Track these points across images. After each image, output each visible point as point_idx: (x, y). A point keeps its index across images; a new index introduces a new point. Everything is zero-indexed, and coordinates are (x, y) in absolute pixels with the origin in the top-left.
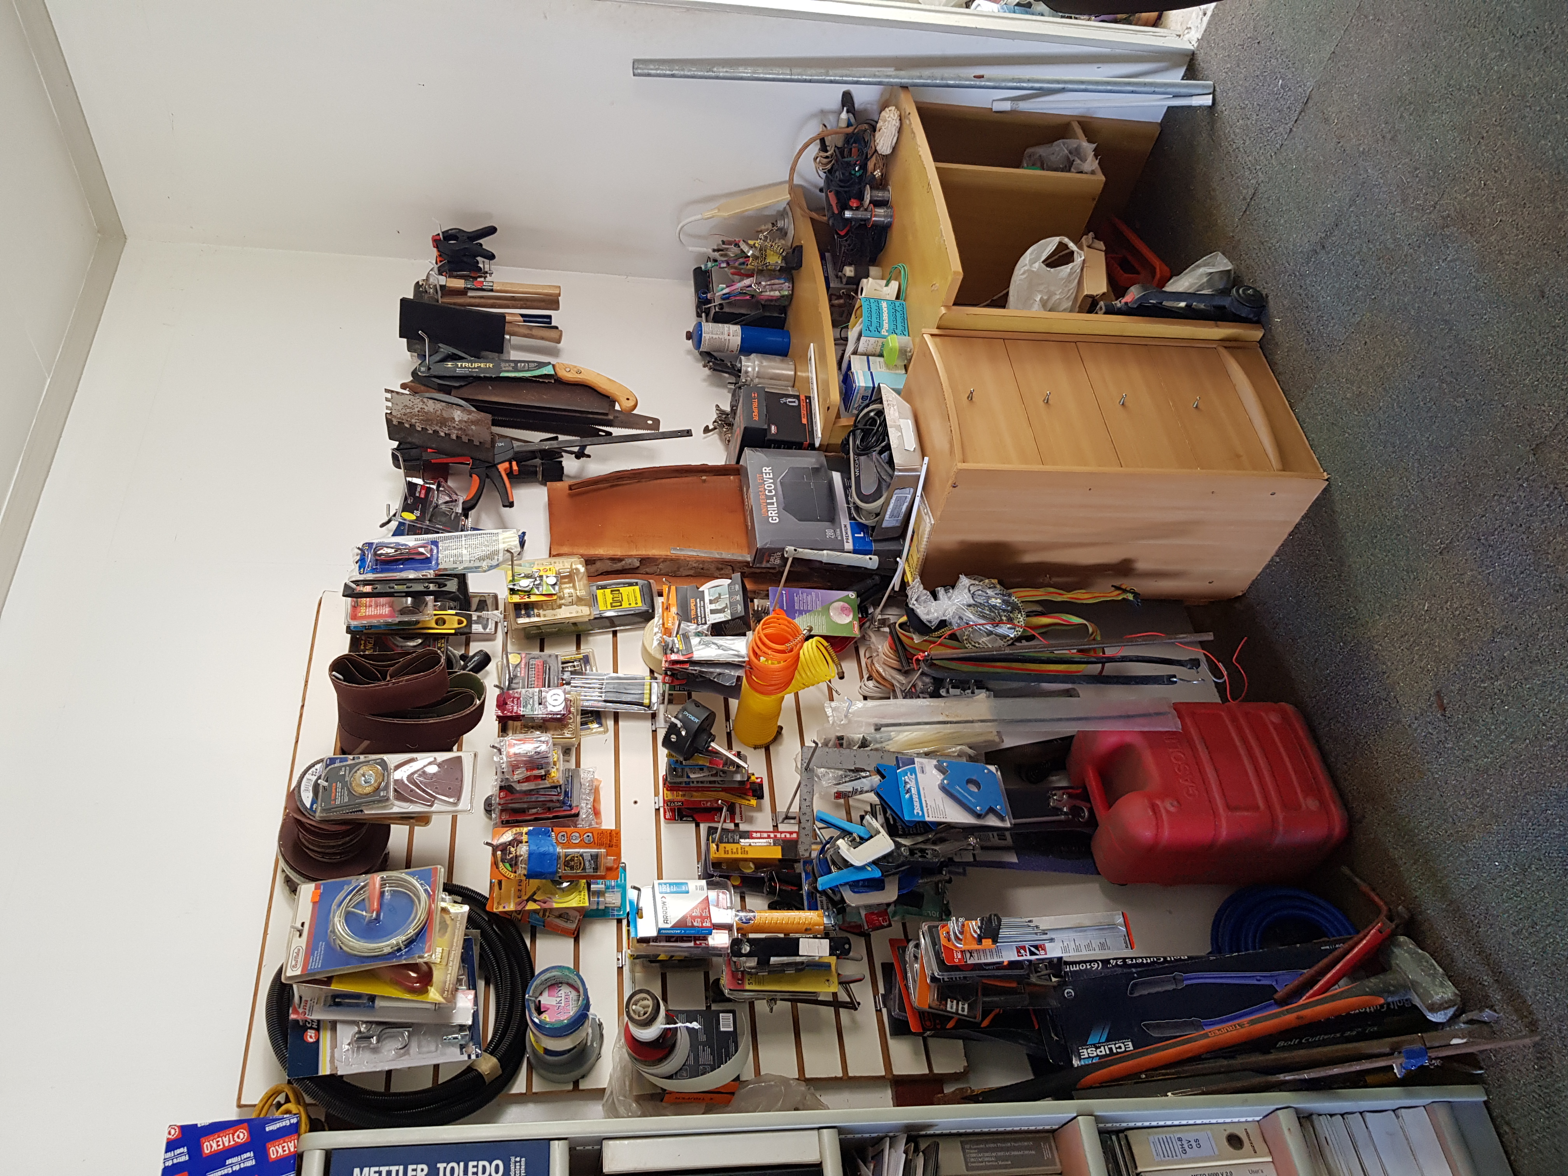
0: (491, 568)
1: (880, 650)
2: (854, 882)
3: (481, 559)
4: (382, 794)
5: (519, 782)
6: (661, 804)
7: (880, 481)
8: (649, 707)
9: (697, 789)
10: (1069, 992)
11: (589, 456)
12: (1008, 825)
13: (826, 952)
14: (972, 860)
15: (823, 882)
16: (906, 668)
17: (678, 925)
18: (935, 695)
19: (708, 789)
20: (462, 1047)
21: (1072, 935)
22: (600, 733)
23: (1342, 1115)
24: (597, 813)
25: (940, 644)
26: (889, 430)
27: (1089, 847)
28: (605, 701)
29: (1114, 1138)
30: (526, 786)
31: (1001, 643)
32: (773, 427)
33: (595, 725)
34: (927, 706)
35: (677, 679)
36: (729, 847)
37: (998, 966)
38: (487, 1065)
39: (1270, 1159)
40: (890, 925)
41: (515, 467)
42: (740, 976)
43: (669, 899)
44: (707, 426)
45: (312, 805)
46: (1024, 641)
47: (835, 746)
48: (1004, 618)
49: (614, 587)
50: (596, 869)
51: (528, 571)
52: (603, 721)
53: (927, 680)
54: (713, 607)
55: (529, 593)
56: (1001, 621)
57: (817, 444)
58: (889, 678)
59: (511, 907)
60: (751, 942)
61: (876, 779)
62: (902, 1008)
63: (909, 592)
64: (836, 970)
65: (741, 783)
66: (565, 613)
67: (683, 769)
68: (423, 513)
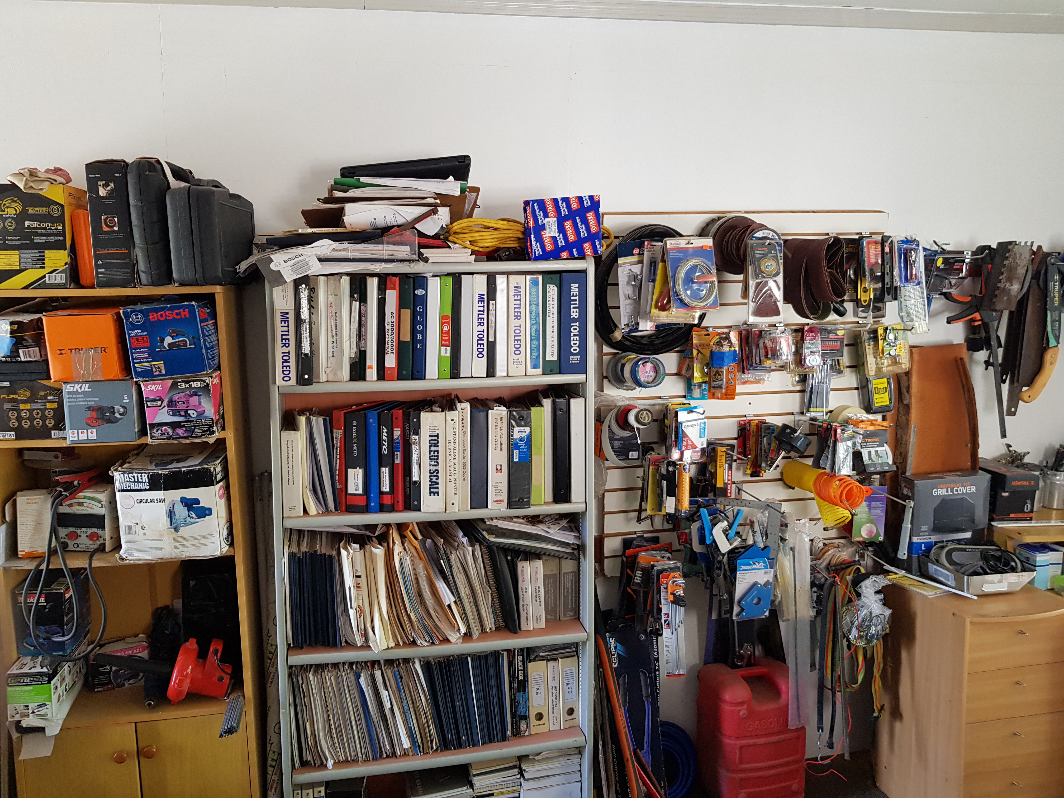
0: (902, 318)
1: (843, 553)
2: (704, 528)
3: (907, 312)
4: (760, 275)
5: (764, 343)
6: (749, 418)
7: (962, 565)
8: (808, 411)
9: (757, 440)
10: (643, 637)
11: (986, 369)
12: (734, 618)
13: (668, 511)
14: (714, 593)
15: (704, 511)
16: (830, 569)
17: (684, 434)
18: (813, 584)
19: (757, 446)
20: (627, 325)
21: (674, 645)
22: (792, 382)
23: (580, 771)
24: (745, 383)
25: (845, 592)
26: (999, 575)
27: (720, 662)
28: (812, 385)
29: (574, 649)
30: (761, 345)
31: (846, 629)
32: (1007, 494)
33: (797, 379)
34: (805, 580)
35: (825, 431)
36: (724, 458)
37: (659, 602)
38: (618, 335)
39: (562, 728)
40: (680, 544)
41: (976, 324)
42: (657, 464)
43: (698, 428)
44: (1011, 446)
45: (755, 237)
46: (847, 643)
47: (781, 521)
48: (862, 633)
49: (888, 389)
50: (714, 387)
51: (899, 337)
52: (799, 384)
53: (823, 580)
54: (873, 453)
55: (884, 339)
56: (859, 631)
57: (993, 523)
58: (825, 557)
59: (695, 341)
60: (674, 472)
61: (762, 546)
62: (637, 546)
63: (881, 577)
64: (658, 514)
65: (760, 466)
66: (871, 361)
67: (769, 433)
68: (942, 269)
